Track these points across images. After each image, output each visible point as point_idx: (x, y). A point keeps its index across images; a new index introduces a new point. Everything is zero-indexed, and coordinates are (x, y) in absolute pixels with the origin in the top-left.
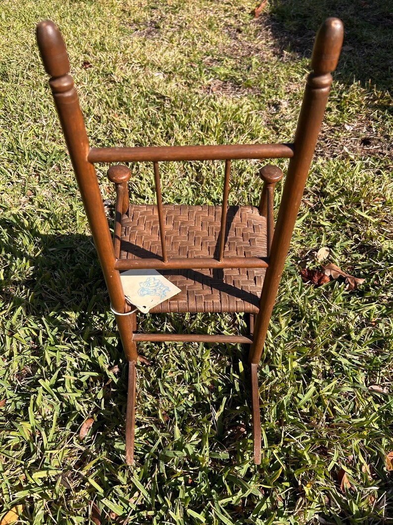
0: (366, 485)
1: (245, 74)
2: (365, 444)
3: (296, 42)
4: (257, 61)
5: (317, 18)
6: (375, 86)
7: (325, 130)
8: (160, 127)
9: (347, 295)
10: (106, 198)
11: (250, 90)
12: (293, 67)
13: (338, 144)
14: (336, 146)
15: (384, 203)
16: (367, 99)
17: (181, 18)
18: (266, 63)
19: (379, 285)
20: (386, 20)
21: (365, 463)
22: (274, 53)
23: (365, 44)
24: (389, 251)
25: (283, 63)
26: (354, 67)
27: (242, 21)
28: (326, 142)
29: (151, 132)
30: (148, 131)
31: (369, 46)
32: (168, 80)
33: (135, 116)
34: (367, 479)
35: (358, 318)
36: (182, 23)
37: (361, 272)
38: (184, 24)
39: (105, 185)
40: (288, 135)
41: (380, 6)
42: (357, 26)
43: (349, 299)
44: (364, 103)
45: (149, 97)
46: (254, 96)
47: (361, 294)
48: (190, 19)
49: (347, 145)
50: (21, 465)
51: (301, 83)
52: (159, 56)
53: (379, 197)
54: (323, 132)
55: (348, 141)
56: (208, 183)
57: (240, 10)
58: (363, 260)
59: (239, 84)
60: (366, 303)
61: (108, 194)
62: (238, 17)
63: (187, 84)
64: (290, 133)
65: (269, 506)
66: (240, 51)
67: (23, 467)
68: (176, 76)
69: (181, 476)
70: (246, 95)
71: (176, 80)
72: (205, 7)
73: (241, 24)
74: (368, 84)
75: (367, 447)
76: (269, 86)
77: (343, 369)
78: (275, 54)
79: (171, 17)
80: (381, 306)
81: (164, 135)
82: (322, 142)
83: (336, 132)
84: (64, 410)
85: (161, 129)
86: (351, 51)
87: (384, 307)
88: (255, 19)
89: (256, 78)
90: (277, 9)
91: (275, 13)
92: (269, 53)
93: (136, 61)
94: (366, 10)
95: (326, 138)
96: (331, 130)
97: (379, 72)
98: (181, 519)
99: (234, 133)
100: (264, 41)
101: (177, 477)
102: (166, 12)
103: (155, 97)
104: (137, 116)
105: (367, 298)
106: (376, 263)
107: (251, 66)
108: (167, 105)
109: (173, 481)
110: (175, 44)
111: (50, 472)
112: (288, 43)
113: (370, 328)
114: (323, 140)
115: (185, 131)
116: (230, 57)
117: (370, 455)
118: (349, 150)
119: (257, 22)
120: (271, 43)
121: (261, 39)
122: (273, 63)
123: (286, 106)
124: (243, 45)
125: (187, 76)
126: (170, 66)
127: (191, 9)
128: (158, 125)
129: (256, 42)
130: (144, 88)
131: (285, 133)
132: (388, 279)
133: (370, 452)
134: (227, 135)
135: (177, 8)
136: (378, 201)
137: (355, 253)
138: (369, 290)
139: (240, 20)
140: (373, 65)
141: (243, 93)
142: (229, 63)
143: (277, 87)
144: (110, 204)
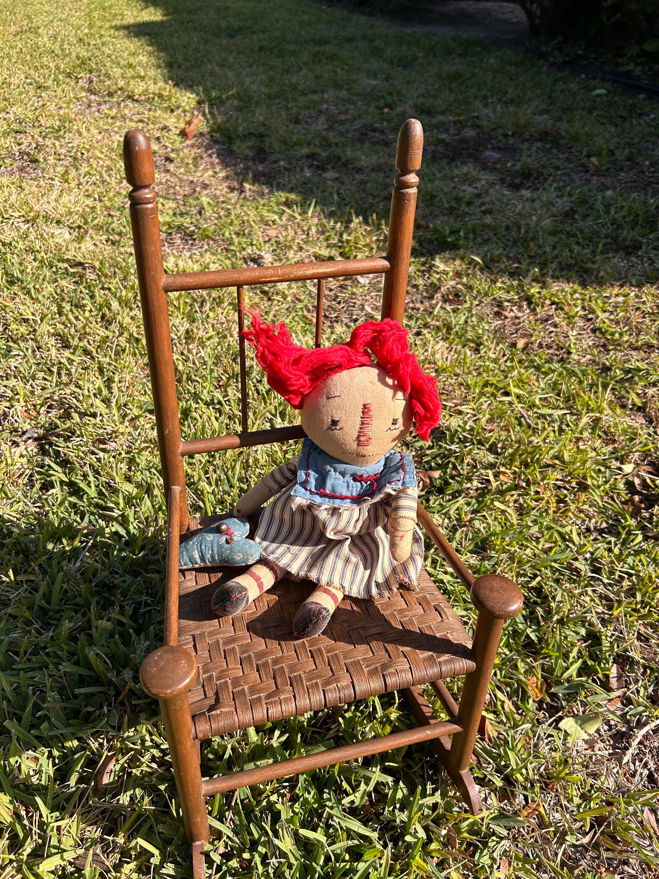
0: (515, 726)
1: (197, 220)
2: (499, 677)
3: (258, 171)
4: (208, 199)
5: (279, 137)
6: (383, 222)
7: (333, 287)
8: (88, 308)
9: (423, 496)
10: (27, 427)
11: (211, 242)
12: (264, 205)
13: (355, 303)
14: (354, 307)
15: (436, 371)
16: (377, 240)
17: (70, 145)
18: (223, 202)
19: (460, 475)
20: (371, 134)
21: (505, 699)
22: (229, 187)
23: (354, 168)
24: (459, 429)
25: (248, 200)
26: (348, 200)
27: (170, 145)
28: (339, 303)
29: (77, 318)
30: (71, 316)
31: (360, 170)
32: (80, 239)
33: (40, 298)
34: (514, 719)
35: (446, 521)
36: (76, 153)
37: (433, 464)
38: (79, 154)
39: (19, 408)
40: (285, 299)
41: (359, 116)
42: (337, 144)
43: (428, 501)
44: (374, 246)
45: (56, 266)
46: (219, 250)
47: (441, 491)
48: (87, 147)
49: (367, 303)
50: (11, 861)
51: (282, 226)
52: (53, 204)
53: (429, 363)
54: (331, 290)
55: (368, 298)
56: (189, 379)
57: (162, 129)
58: (430, 448)
59: (192, 236)
60: (449, 500)
61: (28, 421)
62: (162, 140)
63: (109, 243)
64: (287, 296)
65: (405, 792)
66: (178, 188)
67: (15, 864)
68: (90, 231)
69: (272, 793)
70: (206, 251)
71: (92, 238)
72: (105, 127)
73: (169, 149)
74: (373, 220)
75: (502, 680)
76: (238, 234)
77: (446, 589)
78: (232, 189)
79: (54, 144)
80: (470, 500)
81: (99, 320)
82: (333, 303)
83: (349, 288)
84: (57, 761)
85: (91, 311)
86: (337, 179)
87: (474, 501)
88: (189, 142)
89: (215, 224)
90: (218, 127)
91: (216, 132)
92: (224, 187)
93: (16, 214)
94: (342, 122)
95: (337, 297)
96: (341, 286)
97: (382, 204)
98: (294, 848)
99: (208, 305)
100: (210, 173)
101: (268, 796)
102: (44, 138)
103: (66, 265)
104: (44, 296)
105: (449, 495)
106: (448, 447)
107: (203, 208)
108: (90, 276)
109: (264, 803)
110: (73, 185)
111: (65, 855)
112: (247, 173)
113: (464, 529)
114: (335, 300)
115: (131, 309)
116: (165, 198)
117: (508, 689)
118: (372, 309)
119: (193, 146)
120: (222, 174)
121: (206, 170)
122: (233, 201)
123: (270, 260)
124: (181, 180)
125: (107, 230)
126: (76, 217)
127: (83, 131)
128: (84, 306)
129: (199, 174)
130: (43, 254)
131: (279, 298)
132: (468, 465)
133: (507, 685)
134: (198, 309)
135: (60, 130)
136: (428, 368)
137: (418, 441)
138: (450, 484)
139: (167, 144)
140: (371, 195)
141: (201, 248)
142: (167, 207)
143: (249, 234)
144: (36, 435)
